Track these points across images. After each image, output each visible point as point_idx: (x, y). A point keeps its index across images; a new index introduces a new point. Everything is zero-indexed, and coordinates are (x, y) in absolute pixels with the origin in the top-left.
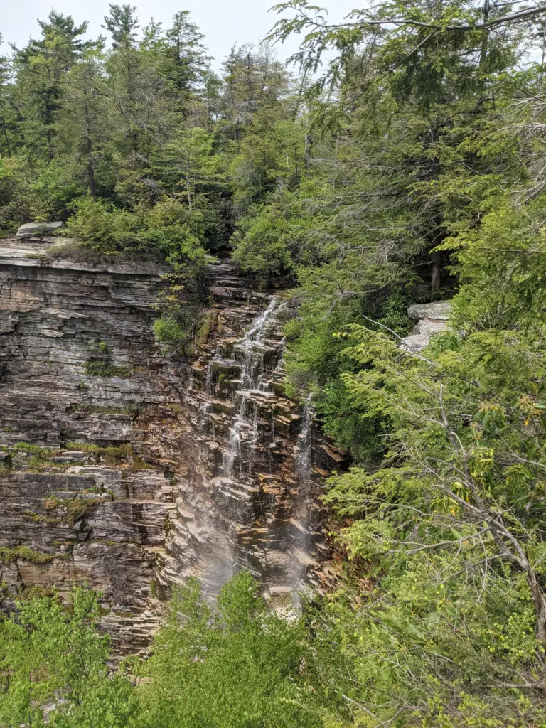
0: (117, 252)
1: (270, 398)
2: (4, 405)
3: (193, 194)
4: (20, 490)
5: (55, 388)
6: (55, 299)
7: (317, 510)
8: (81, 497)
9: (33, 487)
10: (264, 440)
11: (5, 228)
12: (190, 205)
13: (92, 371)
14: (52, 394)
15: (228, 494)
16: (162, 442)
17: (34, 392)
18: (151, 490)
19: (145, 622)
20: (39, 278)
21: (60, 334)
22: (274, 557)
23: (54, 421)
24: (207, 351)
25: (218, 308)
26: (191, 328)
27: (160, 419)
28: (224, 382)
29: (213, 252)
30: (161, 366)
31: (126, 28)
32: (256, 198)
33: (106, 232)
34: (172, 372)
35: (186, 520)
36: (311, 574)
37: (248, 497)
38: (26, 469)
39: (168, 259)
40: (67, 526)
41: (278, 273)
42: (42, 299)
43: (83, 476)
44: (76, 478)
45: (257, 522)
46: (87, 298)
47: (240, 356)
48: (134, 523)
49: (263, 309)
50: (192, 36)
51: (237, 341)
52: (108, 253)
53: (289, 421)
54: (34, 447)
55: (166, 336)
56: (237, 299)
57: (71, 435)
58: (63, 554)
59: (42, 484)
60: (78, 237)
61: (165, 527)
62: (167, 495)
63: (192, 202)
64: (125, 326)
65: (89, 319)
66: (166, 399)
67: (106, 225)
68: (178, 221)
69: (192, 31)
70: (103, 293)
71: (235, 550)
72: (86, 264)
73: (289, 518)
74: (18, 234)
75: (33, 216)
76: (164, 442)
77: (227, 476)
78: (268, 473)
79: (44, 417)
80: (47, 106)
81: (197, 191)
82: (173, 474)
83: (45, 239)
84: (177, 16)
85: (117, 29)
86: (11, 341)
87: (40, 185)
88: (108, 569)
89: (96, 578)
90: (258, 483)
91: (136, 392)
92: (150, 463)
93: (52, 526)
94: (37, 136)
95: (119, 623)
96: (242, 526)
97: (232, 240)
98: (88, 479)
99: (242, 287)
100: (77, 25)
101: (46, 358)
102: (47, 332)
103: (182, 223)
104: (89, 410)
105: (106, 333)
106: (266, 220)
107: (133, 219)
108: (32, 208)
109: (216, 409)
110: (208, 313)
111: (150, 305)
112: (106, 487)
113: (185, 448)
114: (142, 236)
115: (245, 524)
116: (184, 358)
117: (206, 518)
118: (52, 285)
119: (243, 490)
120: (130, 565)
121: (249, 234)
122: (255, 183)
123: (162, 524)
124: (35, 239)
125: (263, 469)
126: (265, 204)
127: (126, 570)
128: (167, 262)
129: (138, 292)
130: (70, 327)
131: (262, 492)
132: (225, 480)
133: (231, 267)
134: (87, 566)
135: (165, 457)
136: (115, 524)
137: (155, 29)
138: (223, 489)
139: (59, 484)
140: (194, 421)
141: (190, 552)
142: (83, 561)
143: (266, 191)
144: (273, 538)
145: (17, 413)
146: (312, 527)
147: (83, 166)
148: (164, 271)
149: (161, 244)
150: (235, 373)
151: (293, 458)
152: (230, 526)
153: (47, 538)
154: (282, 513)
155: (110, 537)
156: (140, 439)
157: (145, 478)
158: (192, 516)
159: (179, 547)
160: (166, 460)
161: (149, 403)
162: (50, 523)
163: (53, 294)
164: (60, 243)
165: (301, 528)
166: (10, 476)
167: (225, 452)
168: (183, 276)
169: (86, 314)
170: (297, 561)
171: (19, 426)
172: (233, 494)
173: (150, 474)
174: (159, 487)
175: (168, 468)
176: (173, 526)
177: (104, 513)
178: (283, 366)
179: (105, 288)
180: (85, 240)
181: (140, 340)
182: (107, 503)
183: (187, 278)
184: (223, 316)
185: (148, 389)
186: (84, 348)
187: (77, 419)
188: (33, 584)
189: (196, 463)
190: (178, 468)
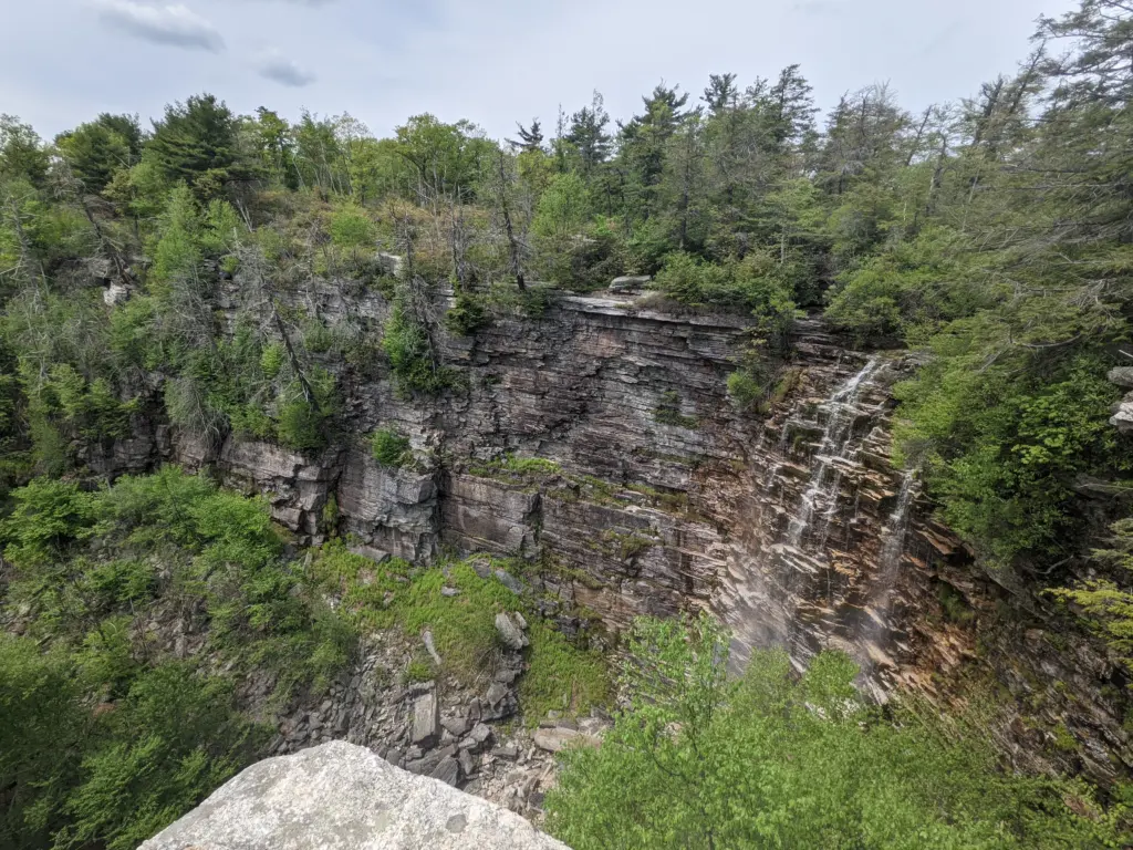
0: (702, 304)
1: (856, 468)
2: (580, 440)
3: (787, 246)
4: (584, 518)
5: (625, 430)
6: (635, 348)
7: (903, 604)
8: (635, 536)
9: (595, 517)
10: (844, 513)
11: (600, 281)
12: (782, 259)
13: (660, 419)
14: (622, 436)
15: (791, 564)
16: (719, 497)
17: (606, 432)
18: (703, 543)
20: (624, 327)
21: (635, 380)
22: (838, 642)
23: (620, 460)
24: (784, 410)
25: (801, 365)
26: (769, 384)
27: (720, 474)
28: (801, 444)
29: (801, 307)
30: (728, 421)
31: (724, 97)
32: (860, 250)
33: (693, 284)
35: (735, 581)
36: (885, 674)
37: (814, 571)
38: (591, 500)
39: (754, 311)
40: (619, 560)
41: (881, 331)
43: (639, 516)
44: (632, 516)
45: (822, 601)
46: (664, 348)
47: (823, 418)
48: (681, 571)
49: (857, 370)
50: (798, 90)
51: (822, 401)
52: (693, 304)
53: (880, 497)
54: (601, 481)
55: (739, 391)
56: (825, 357)
57: (633, 476)
58: (613, 585)
59: (603, 517)
60: (665, 290)
61: (712, 582)
62: (718, 551)
63: (785, 255)
64: (697, 378)
65: (664, 368)
66: (728, 456)
67: (694, 277)
68: (768, 274)
69: (799, 84)
70: (681, 344)
71: (792, 624)
72: (670, 315)
74: (611, 286)
75: (625, 270)
76: (722, 498)
77: (792, 545)
78: (844, 550)
79: (611, 456)
80: (649, 170)
81: (792, 244)
82: (726, 532)
83: (633, 291)
84: (784, 72)
85: (715, 99)
86: (593, 384)
87: (635, 241)
88: (651, 609)
90: (829, 558)
91: (699, 444)
92: (705, 515)
93: (606, 557)
94: (636, 197)
96: (803, 601)
97: (826, 295)
98: (644, 520)
99: (833, 344)
100: (678, 98)
101: (620, 401)
102: (624, 378)
103: (771, 276)
104: (652, 455)
105: (678, 383)
106: (873, 273)
107: (721, 271)
108: (626, 262)
109: (786, 472)
110: (789, 370)
111: (728, 358)
112: (659, 530)
113: (743, 508)
114: (729, 288)
115: (806, 599)
116: (756, 414)
117: (759, 583)
118: (634, 334)
119: (811, 564)
121: (849, 288)
122: (862, 234)
123: (709, 579)
124: (625, 291)
125: (837, 546)
126: (872, 256)
128: (752, 315)
129: (716, 345)
130: (646, 375)
131: (832, 569)
132: (790, 549)
133: (821, 323)
134: (633, 602)
135: (720, 514)
136: (663, 568)
137: (760, 87)
138: (785, 557)
139: (617, 519)
141: (736, 614)
142: (629, 596)
143: (873, 242)
144: (839, 623)
145: (590, 448)
146: (893, 622)
147: (678, 222)
148: (747, 324)
149: (748, 297)
150: (816, 435)
151: (879, 540)
152: (789, 598)
153: (601, 567)
154: (854, 598)
155: (657, 579)
156: (696, 491)
157: (697, 530)
158: (743, 578)
159: (725, 606)
160: (720, 517)
161: (711, 457)
162: (605, 554)
163: (634, 343)
164: (647, 295)
165: (877, 619)
166: (579, 504)
167: (793, 519)
168: (767, 329)
169: (662, 363)
170: (868, 655)
171: (590, 461)
172: (796, 564)
173: (703, 527)
174: (711, 542)
175: (722, 525)
176: (721, 584)
177: (654, 556)
178: (878, 434)
179: (684, 339)
180: (673, 291)
181: (711, 393)
182: (658, 547)
183: (771, 332)
184: (806, 374)
185: (712, 442)
186: (655, 395)
187: (641, 462)
188: (584, 606)
189: (755, 526)
190: (732, 526)
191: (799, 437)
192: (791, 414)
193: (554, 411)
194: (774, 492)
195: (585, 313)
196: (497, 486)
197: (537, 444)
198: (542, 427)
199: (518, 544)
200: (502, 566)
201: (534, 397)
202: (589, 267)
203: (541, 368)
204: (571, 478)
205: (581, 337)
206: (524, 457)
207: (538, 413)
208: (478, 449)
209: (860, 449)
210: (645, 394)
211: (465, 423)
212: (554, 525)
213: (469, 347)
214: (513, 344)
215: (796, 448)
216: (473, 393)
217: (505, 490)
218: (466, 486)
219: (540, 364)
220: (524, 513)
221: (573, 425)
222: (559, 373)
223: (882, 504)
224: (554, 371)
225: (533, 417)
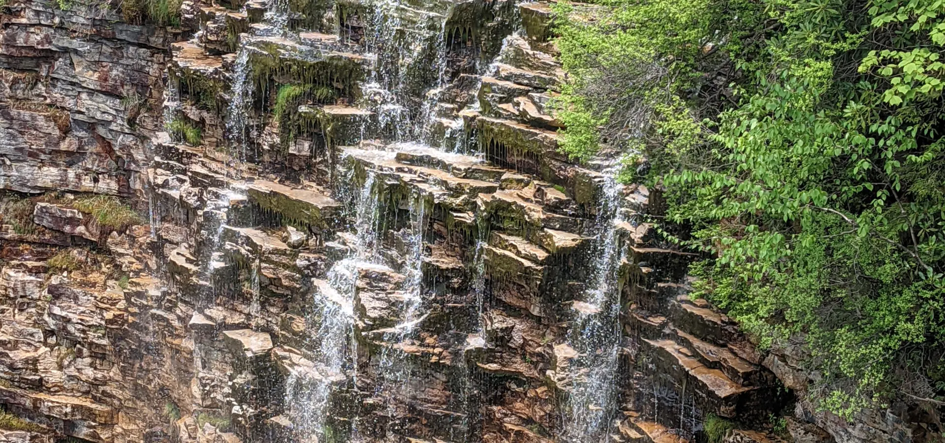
16: (49, 333)
27: (42, 249)
53: (541, 255)
66: (64, 180)
76: (58, 333)
140: (178, 256)
151: (553, 387)
167: (298, 365)
178: (519, 58)
189: (179, 409)
190: (104, 425)
191: (288, 91)
194: (230, 285)
209: (473, 110)
223: (549, 276)
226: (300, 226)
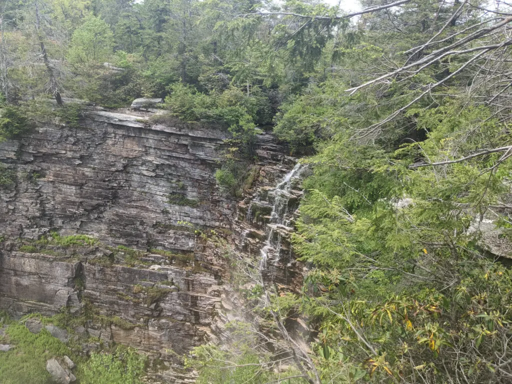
0: (195, 122)
1: (290, 231)
2: (113, 219)
3: (251, 85)
4: (118, 278)
5: (147, 210)
6: (152, 151)
8: (157, 286)
10: (284, 260)
11: (124, 100)
12: (248, 93)
13: (172, 201)
14: (144, 214)
16: (215, 254)
17: (133, 212)
18: (205, 287)
19: (192, 378)
20: (143, 136)
21: (153, 174)
23: (144, 232)
24: (250, 194)
25: (260, 165)
26: (242, 177)
28: (259, 217)
29: (260, 126)
30: (219, 201)
32: (295, 90)
33: (191, 108)
34: (226, 206)
35: (227, 310)
38: (123, 264)
39: (229, 129)
40: (146, 305)
41: (304, 144)
42: (144, 150)
43: (160, 273)
44: (155, 273)
46: (174, 152)
47: (271, 200)
48: (191, 309)
49: (291, 168)
51: (271, 189)
54: (130, 249)
55: (223, 181)
56: (274, 160)
57: (154, 243)
58: (142, 325)
59: (132, 275)
60: (171, 110)
61: (212, 313)
62: (215, 291)
63: (250, 91)
64: (197, 173)
65: (174, 166)
66: (220, 225)
67: (190, 103)
68: (239, 104)
70: (184, 149)
72: (175, 128)
73: (297, 317)
74: (132, 105)
75: (143, 93)
76: (216, 254)
78: (285, 284)
79: (137, 229)
80: (160, 21)
81: (254, 84)
82: (220, 277)
83: (149, 110)
86: (121, 177)
87: (149, 73)
88: (171, 339)
89: (162, 343)
90: (277, 290)
91: (201, 218)
92: (206, 268)
93: (136, 304)
94: (150, 40)
95: (175, 377)
97: (275, 119)
98: (163, 275)
99: (278, 152)
101: (143, 190)
102: (145, 173)
103: (241, 105)
104: (168, 227)
105: (184, 176)
106: (300, 106)
107: (208, 100)
108: (142, 88)
109: (252, 235)
110: (254, 167)
111: (215, 159)
112: (174, 281)
114: (212, 112)
116: (234, 196)
117: (240, 310)
118: (151, 141)
120: (185, 337)
121: (286, 116)
122: (295, 80)
123: (210, 311)
124: (143, 109)
125: (281, 281)
126: (300, 95)
127: (183, 341)
128: (229, 131)
129: (208, 150)
130: (161, 170)
133: (272, 137)
134: (157, 335)
135: (216, 265)
136: (178, 308)
139: (143, 276)
140: (237, 242)
141: (227, 334)
142: (155, 331)
143: (302, 85)
145: (121, 225)
146: (312, 326)
147: (178, 62)
148: (226, 137)
149: (226, 119)
150: (268, 211)
151: (302, 276)
152: (255, 319)
153: (132, 313)
154: (292, 314)
155: (174, 316)
156: (200, 251)
157: (201, 278)
158: (231, 308)
159: (220, 329)
160: (216, 267)
161: (209, 226)
162: (135, 302)
163: (151, 147)
164: (159, 113)
165: (304, 325)
166: (112, 267)
168: (239, 141)
169: (172, 162)
171: (121, 234)
173: (205, 276)
174: (211, 285)
176: (217, 314)
177: (171, 300)
179: (186, 146)
180: (175, 112)
181: (207, 183)
182: (174, 293)
183: (241, 142)
184: (263, 171)
185: (209, 216)
186: (169, 185)
187: (160, 233)
188: (120, 343)
190: (224, 273)
191: (258, 212)
192: (254, 197)
193: (92, 199)
194: (245, 249)
195: (112, 124)
196: (44, 259)
197: (78, 223)
198: (81, 211)
199: (64, 303)
200: (52, 322)
201: (74, 188)
202: (114, 90)
203: (79, 165)
204: (107, 248)
205: (110, 142)
206: (68, 234)
207: (77, 200)
208: (26, 230)
209: (292, 219)
210: (162, 183)
211: (14, 210)
212: (94, 286)
213: (15, 149)
214: (55, 147)
215: (257, 220)
216: (20, 185)
217: (51, 262)
218: (17, 261)
219: (78, 162)
220: (69, 278)
221: (108, 208)
222: (94, 169)
224: (90, 167)
225: (74, 203)
226: (259, 239)
